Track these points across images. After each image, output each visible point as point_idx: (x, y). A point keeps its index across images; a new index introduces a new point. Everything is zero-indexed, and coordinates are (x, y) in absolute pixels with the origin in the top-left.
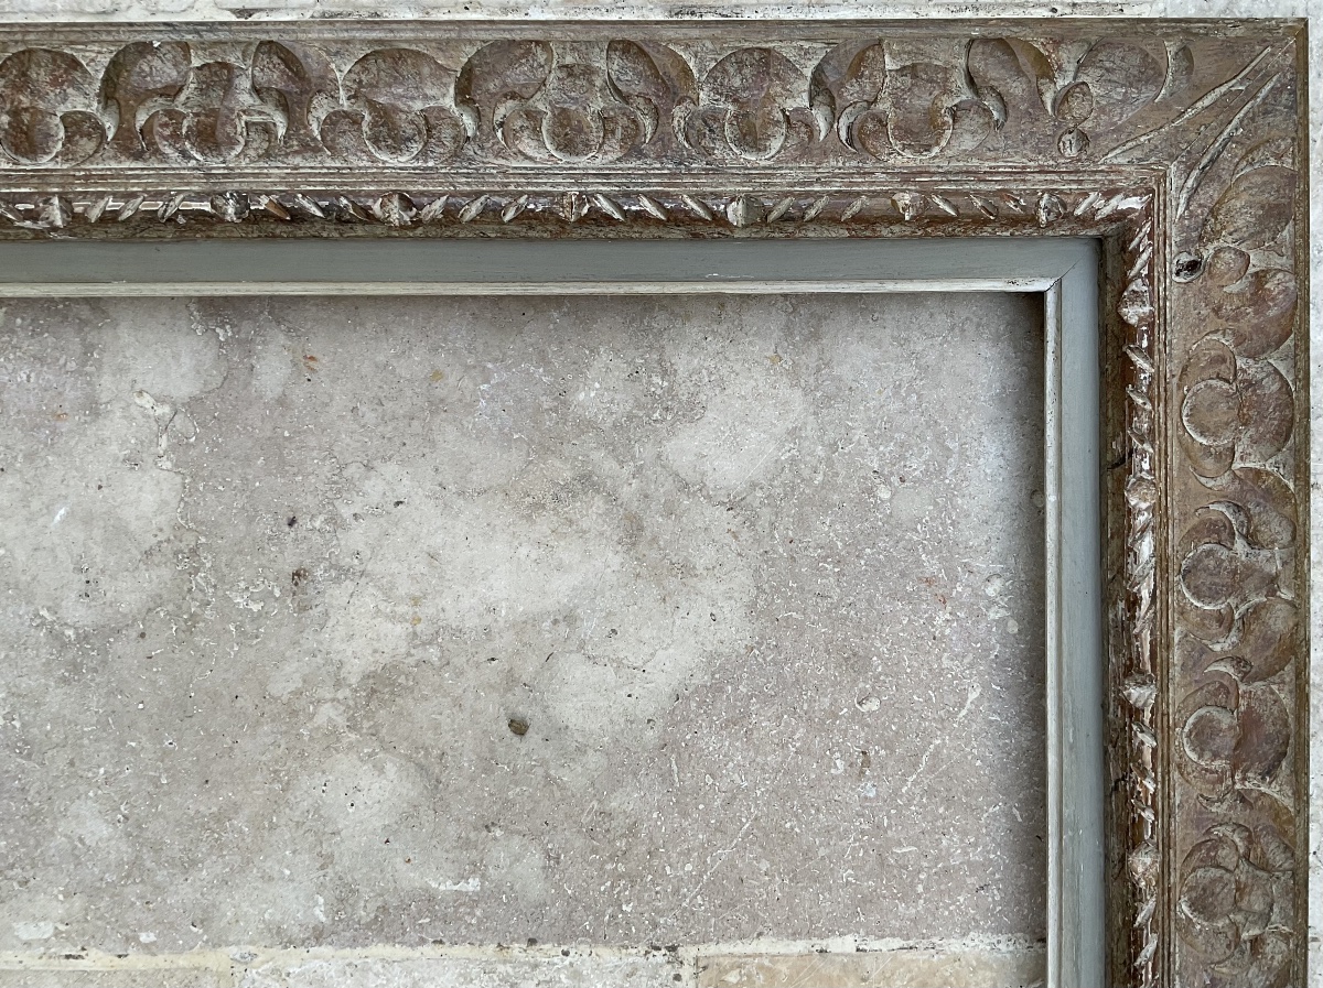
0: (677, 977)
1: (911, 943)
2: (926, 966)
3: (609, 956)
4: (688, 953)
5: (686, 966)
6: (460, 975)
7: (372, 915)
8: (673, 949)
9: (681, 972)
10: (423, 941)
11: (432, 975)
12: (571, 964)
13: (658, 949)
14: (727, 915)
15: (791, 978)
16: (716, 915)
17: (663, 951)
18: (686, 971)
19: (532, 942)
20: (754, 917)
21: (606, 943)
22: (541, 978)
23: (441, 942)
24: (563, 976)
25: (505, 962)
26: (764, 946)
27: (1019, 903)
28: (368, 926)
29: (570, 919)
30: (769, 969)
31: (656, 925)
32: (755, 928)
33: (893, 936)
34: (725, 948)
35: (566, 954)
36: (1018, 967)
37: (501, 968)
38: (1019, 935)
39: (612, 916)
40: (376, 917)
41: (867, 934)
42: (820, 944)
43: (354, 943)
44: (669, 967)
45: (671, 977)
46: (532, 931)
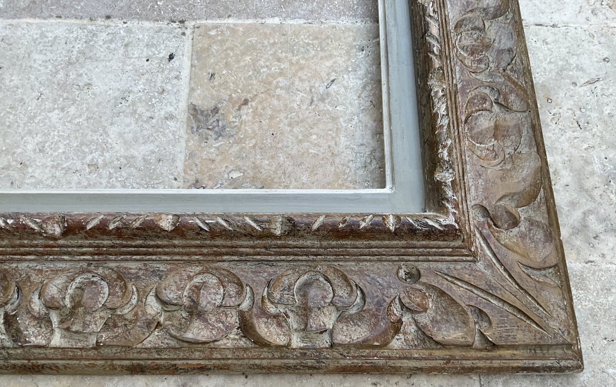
0: (184, 34)
1: (310, 21)
2: (317, 29)
3: (147, 24)
4: (190, 24)
5: (189, 29)
6: (67, 29)
7: (27, 5)
8: (182, 22)
9: (186, 32)
10: (51, 16)
11: (52, 29)
12: (127, 26)
13: (175, 22)
14: (213, 7)
15: (244, 33)
16: (206, 7)
17: (177, 23)
18: (188, 32)
19: (108, 17)
20: (227, 8)
21: (147, 19)
22: (110, 32)
23: (60, 17)
24: (122, 31)
25: (92, 25)
26: (231, 21)
27: (366, 4)
28: (24, 9)
29: (130, 7)
30: (233, 29)
31: (174, 11)
32: (227, 13)
33: (300, 18)
34: (209, 21)
35: (124, 23)
36: (367, 31)
37: (90, 27)
38: (367, 19)
39: (152, 7)
40: (29, 5)
41: (286, 17)
42: (260, 21)
43: (14, 17)
44: (179, 30)
45: (180, 33)
46: (109, 12)
